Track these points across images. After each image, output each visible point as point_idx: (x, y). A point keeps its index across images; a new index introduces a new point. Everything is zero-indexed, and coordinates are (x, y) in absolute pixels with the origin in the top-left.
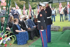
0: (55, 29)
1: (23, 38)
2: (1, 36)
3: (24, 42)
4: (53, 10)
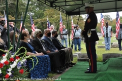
4: (78, 30)
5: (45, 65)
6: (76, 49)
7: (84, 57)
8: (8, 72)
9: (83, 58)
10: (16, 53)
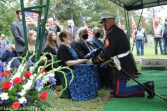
0: (157, 64)
1: (86, 80)
2: (29, 70)
3: (89, 93)
4: (140, 30)
5: (90, 79)
6: (138, 53)
7: (150, 64)
8: (20, 97)
9: (149, 66)
10: (37, 63)
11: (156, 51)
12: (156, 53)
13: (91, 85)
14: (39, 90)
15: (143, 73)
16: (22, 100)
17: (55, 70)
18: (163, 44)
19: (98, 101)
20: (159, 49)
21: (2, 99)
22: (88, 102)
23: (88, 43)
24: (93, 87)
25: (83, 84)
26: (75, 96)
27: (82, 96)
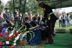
5: (38, 36)
10: (20, 29)
11: (60, 26)
12: (60, 27)
13: (38, 39)
14: (21, 40)
15: (57, 34)
16: (15, 44)
17: (27, 32)
18: (62, 23)
19: (41, 45)
20: (61, 25)
21: (7, 44)
22: (38, 45)
23: (36, 22)
24: (39, 40)
25: (35, 38)
26: (32, 43)
27: (35, 43)
